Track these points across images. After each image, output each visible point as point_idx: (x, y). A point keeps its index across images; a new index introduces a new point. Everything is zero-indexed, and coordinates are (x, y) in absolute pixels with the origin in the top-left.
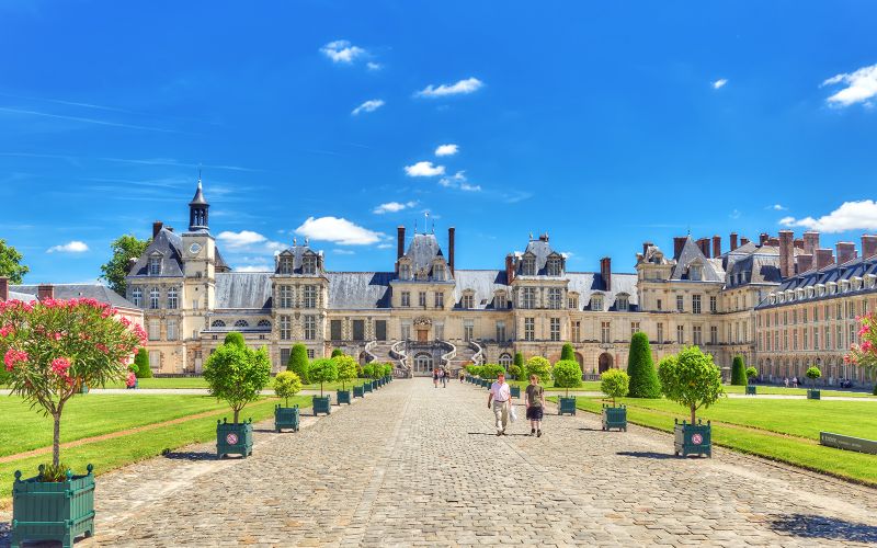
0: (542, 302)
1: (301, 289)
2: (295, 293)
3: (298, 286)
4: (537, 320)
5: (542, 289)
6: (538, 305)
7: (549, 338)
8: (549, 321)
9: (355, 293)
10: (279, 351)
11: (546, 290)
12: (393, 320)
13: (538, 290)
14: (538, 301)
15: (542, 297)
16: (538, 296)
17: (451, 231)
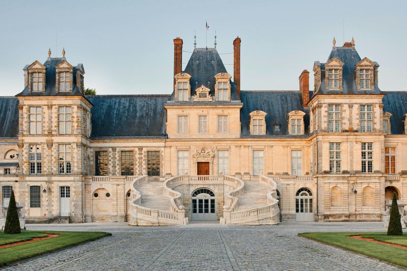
0: (351, 123)
1: (54, 110)
2: (46, 116)
3: (50, 107)
4: (343, 147)
5: (351, 106)
6: (346, 127)
7: (359, 168)
8: (359, 146)
9: (124, 119)
10: (28, 190)
11: (356, 107)
12: (168, 150)
13: (346, 107)
14: (346, 121)
15: (351, 116)
16: (346, 114)
17: (237, 42)
